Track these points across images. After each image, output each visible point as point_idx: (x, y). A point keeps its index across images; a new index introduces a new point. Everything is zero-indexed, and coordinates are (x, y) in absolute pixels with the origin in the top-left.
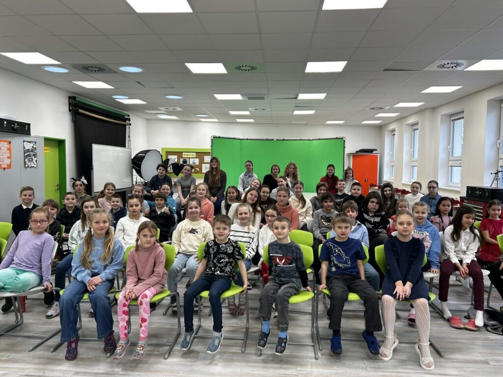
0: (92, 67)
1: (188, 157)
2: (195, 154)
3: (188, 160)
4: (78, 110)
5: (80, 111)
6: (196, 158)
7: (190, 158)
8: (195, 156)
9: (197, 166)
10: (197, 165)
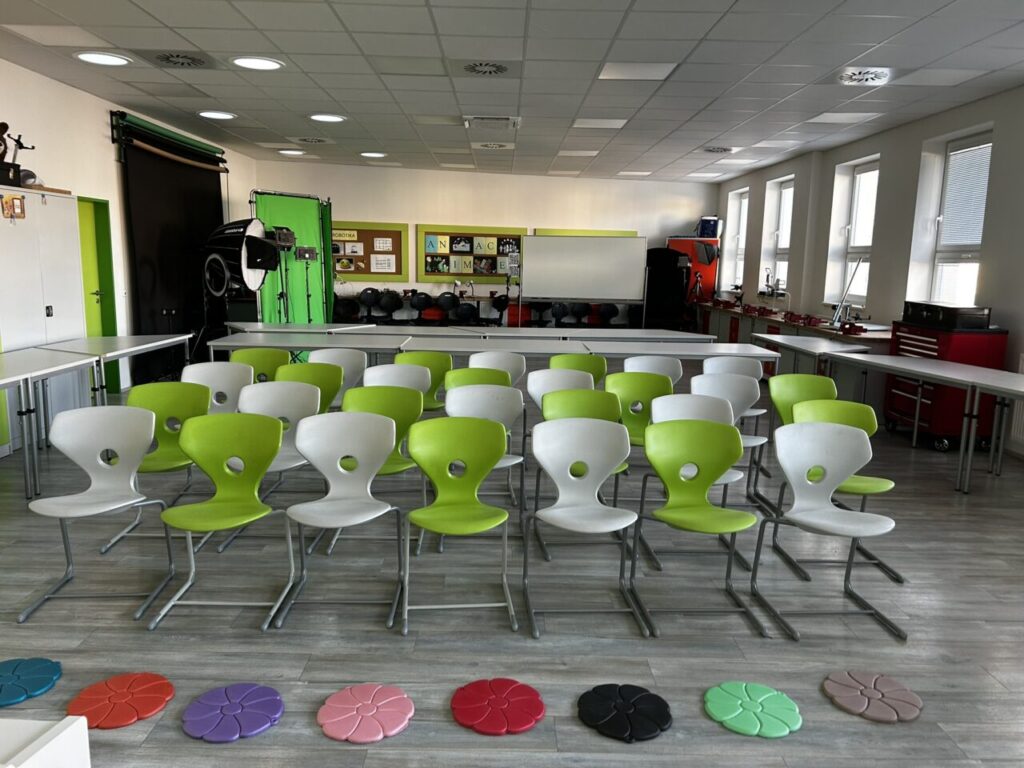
0: (178, 56)
1: (342, 239)
2: (355, 233)
3: (341, 245)
4: (132, 141)
5: (136, 142)
6: (358, 241)
7: (344, 242)
8: (355, 238)
9: (361, 259)
10: (358, 257)
